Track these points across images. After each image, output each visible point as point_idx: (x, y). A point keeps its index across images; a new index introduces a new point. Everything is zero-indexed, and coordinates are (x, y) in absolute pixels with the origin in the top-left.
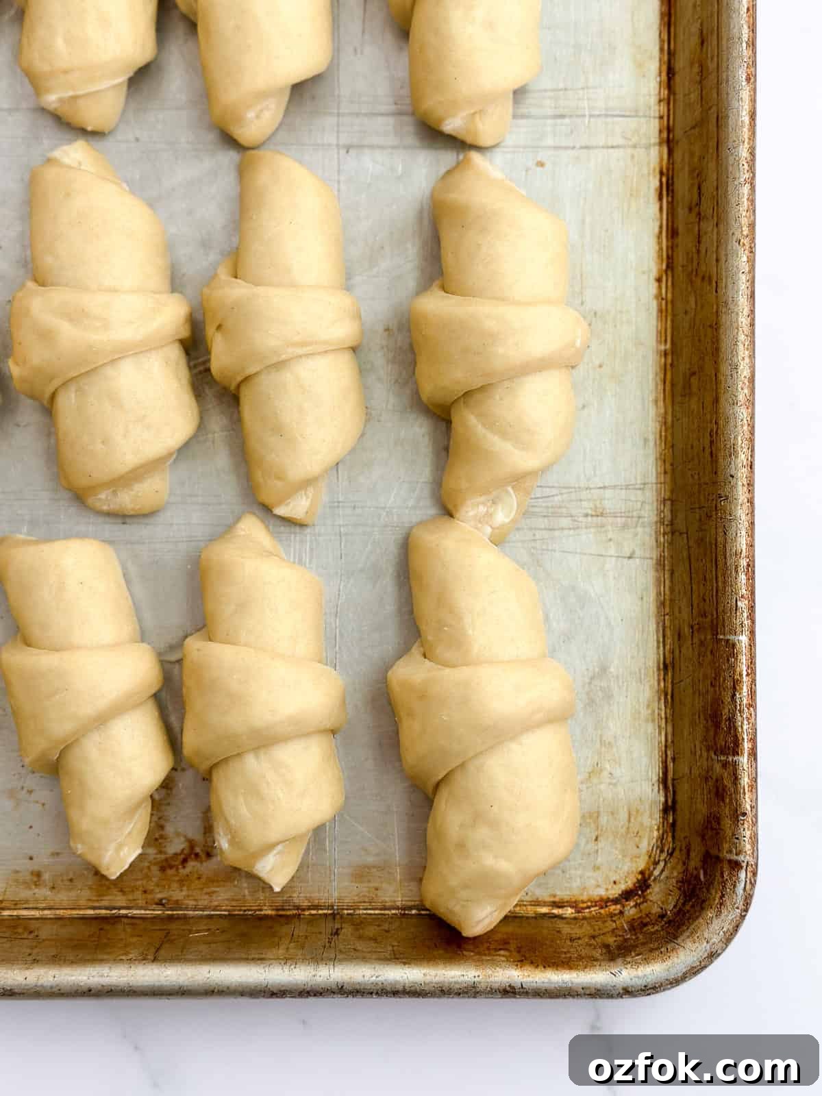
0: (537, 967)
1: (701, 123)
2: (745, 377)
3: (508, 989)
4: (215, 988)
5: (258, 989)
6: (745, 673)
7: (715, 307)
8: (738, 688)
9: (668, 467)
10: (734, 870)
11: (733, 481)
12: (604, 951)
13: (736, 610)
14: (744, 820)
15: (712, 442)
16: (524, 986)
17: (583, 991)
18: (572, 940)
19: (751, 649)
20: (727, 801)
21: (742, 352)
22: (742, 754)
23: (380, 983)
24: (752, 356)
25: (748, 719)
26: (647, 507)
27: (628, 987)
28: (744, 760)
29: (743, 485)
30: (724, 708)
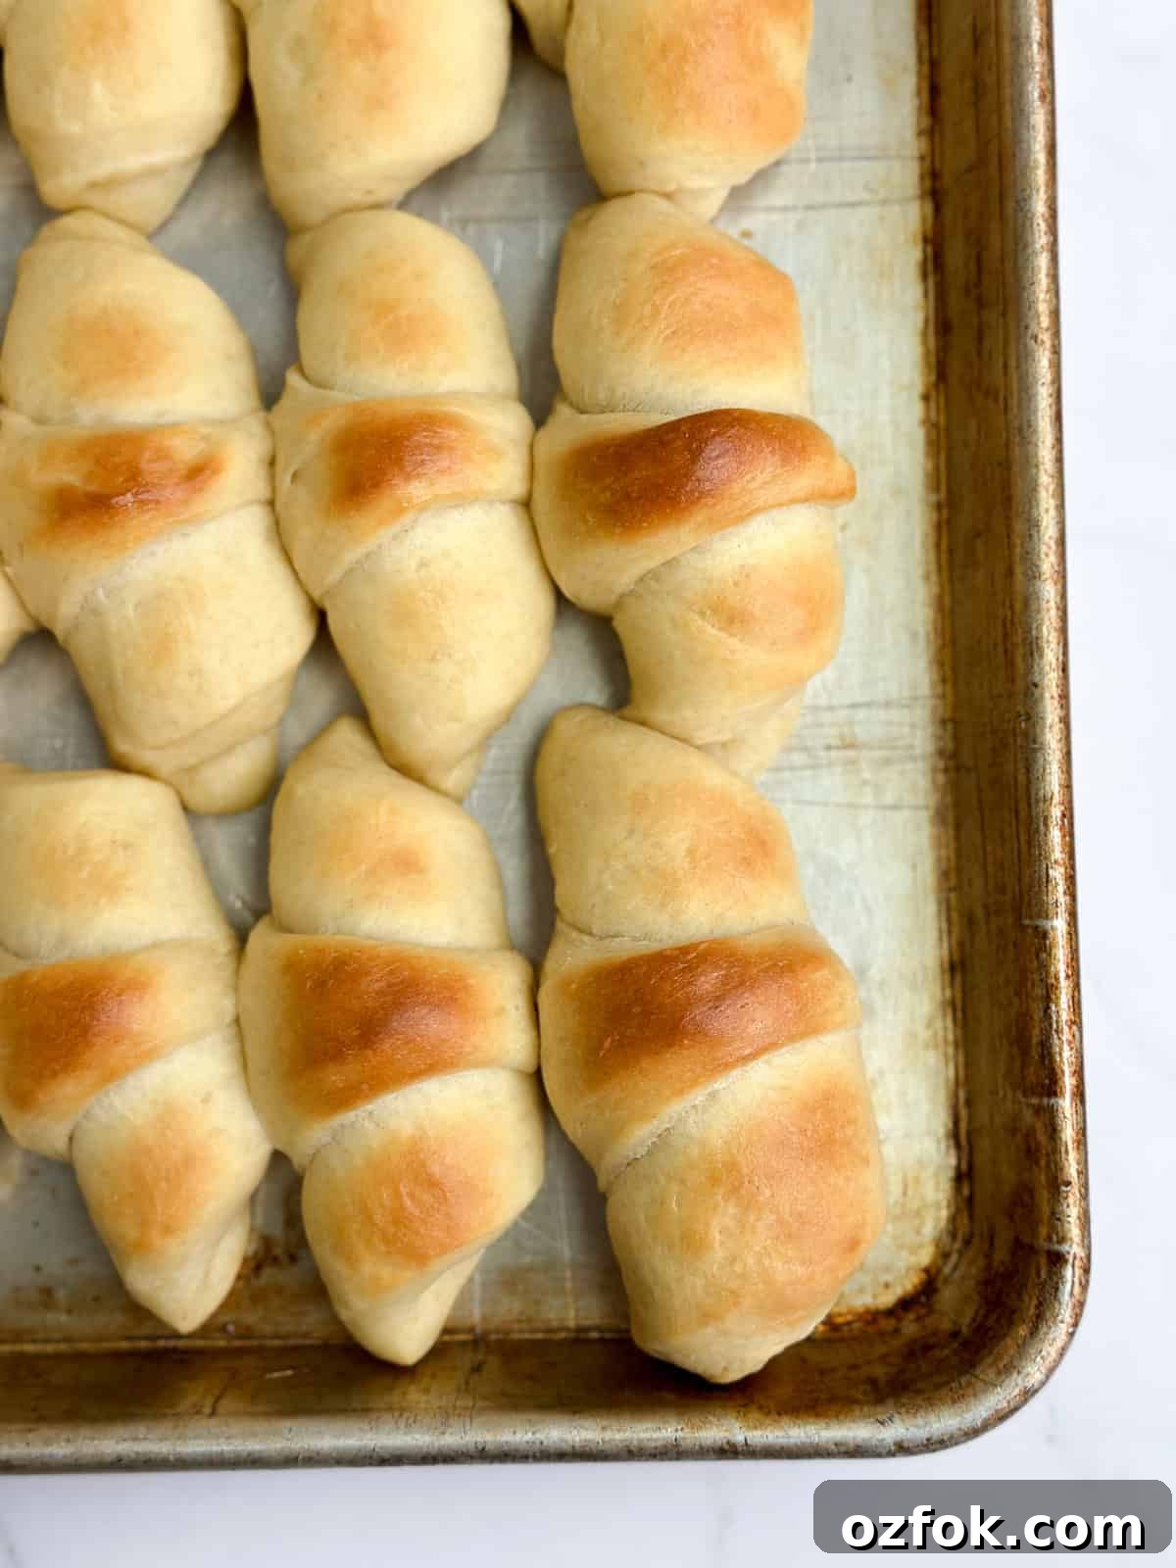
0: (768, 1413)
1: (979, 164)
2: (1050, 538)
3: (726, 1447)
4: (299, 1454)
5: (363, 1453)
6: (1062, 975)
7: (1004, 435)
8: (1053, 997)
9: (949, 673)
10: (1055, 1265)
11: (1037, 692)
12: (868, 1388)
13: (1047, 882)
14: (1067, 1192)
15: (1006, 636)
16: (749, 1442)
17: (836, 1450)
18: (822, 1373)
19: (1071, 939)
20: (1043, 1163)
21: (1046, 501)
22: (1062, 1095)
23: (538, 1442)
24: (1061, 507)
25: (1070, 1043)
26: (919, 733)
27: (902, 1441)
28: (1066, 1104)
29: (1052, 697)
30: (1034, 1027)
